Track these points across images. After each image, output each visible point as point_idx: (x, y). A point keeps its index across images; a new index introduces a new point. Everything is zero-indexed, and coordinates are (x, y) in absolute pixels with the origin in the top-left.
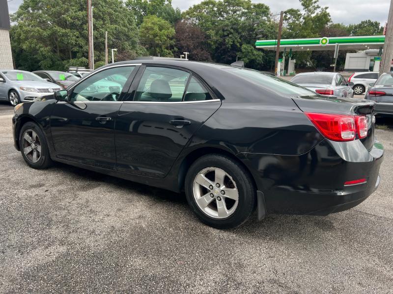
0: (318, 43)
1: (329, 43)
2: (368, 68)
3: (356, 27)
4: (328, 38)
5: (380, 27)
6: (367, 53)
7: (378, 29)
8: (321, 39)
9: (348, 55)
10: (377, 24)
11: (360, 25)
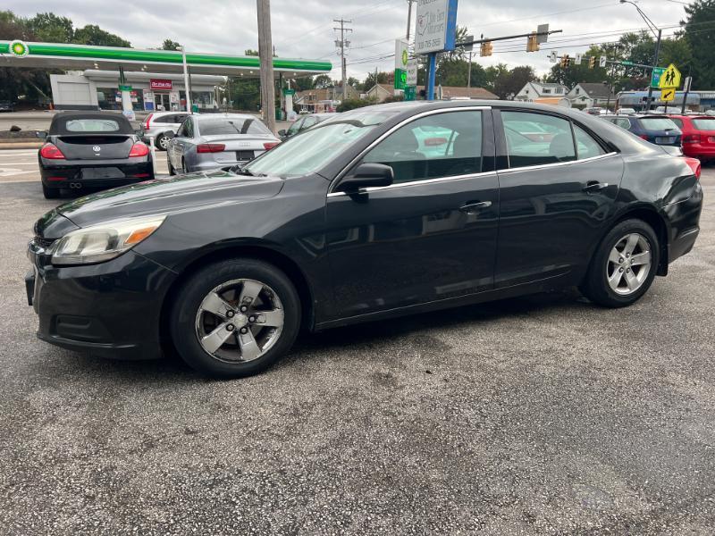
0: (7, 52)
1: (31, 53)
2: (97, 104)
3: (29, 24)
4: (25, 44)
5: (74, 29)
6: (87, 77)
7: (72, 31)
8: (11, 43)
9: (54, 78)
10: (67, 23)
11: (36, 21)
